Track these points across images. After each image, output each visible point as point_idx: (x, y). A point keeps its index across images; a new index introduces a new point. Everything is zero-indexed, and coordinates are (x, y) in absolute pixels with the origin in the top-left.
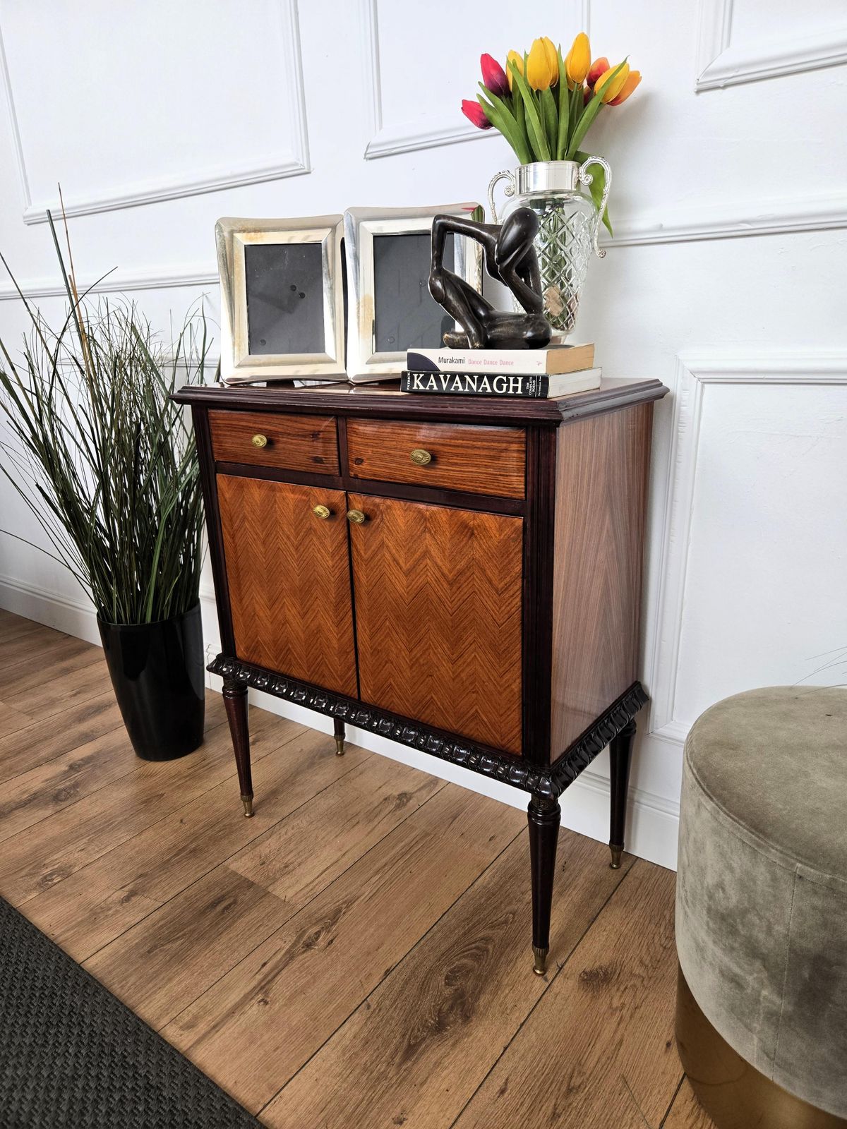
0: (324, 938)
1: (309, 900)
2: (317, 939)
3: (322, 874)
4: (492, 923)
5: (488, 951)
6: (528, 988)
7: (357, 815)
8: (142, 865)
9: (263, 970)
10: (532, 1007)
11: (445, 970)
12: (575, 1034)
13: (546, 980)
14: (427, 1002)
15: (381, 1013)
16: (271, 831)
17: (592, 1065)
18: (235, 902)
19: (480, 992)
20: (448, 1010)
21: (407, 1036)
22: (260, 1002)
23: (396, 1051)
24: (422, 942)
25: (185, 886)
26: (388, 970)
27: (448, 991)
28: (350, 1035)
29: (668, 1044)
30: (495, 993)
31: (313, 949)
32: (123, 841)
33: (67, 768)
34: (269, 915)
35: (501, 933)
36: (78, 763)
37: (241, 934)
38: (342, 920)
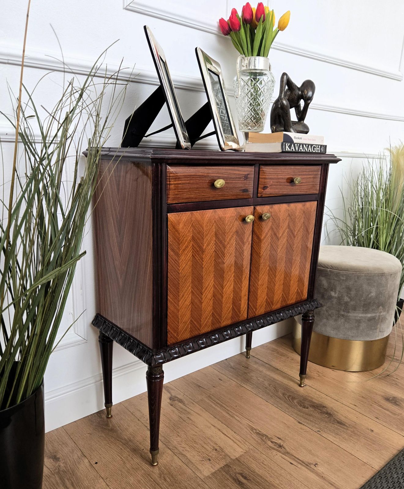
0: (276, 440)
2: (276, 443)
4: (274, 391)
5: (290, 395)
6: (310, 390)
7: (180, 417)
14: (316, 415)
15: (322, 428)
19: (311, 401)
21: (333, 423)
22: (316, 466)
23: (342, 427)
24: (283, 411)
26: (299, 423)
27: (311, 409)
30: (312, 398)
31: (283, 445)
34: (255, 459)
35: (281, 390)
37: (268, 472)
38: (265, 433)
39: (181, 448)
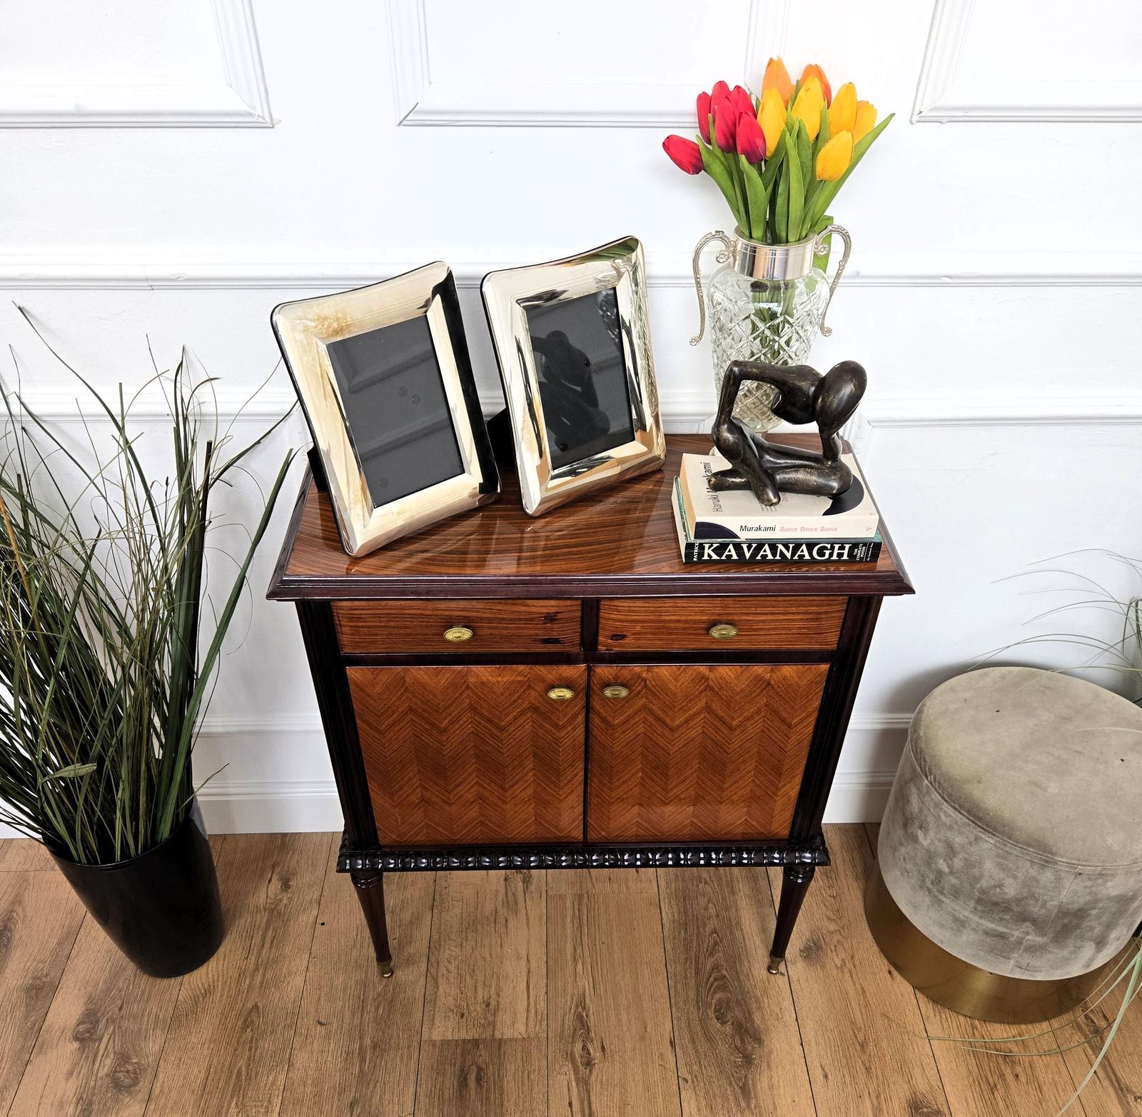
0: (594, 1049)
1: (544, 1023)
2: (589, 1053)
3: (528, 991)
4: (707, 950)
5: (725, 977)
6: (777, 989)
7: (496, 912)
8: (339, 1094)
9: (574, 1110)
10: (791, 1002)
11: (711, 1013)
12: (833, 1004)
13: (782, 974)
14: (723, 1048)
15: (699, 1079)
17: (860, 1019)
18: (480, 1069)
19: (749, 1014)
20: (741, 1043)
21: (733, 1082)
23: (737, 1100)
24: (672, 1001)
25: (413, 1085)
26: (671, 1042)
27: (728, 1029)
28: (694, 1111)
29: (890, 972)
30: (760, 1008)
31: (595, 1064)
32: (280, 1083)
33: (76, 1045)
34: (525, 1058)
35: (721, 954)
36: (81, 1028)
37: (520, 1092)
38: (592, 1024)
39: (445, 970)
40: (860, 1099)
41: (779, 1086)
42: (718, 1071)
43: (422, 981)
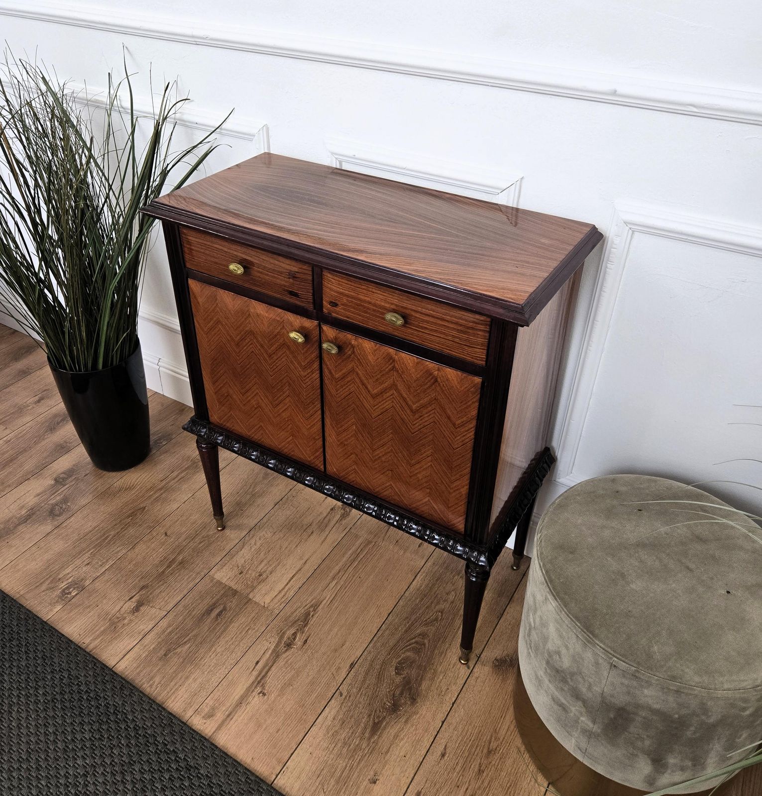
0: (300, 639)
1: (283, 605)
2: (294, 639)
3: (290, 581)
4: (426, 620)
5: (424, 645)
6: (456, 674)
7: (310, 525)
8: (142, 578)
9: (257, 667)
10: (460, 689)
11: (394, 663)
12: (491, 710)
13: (469, 668)
14: (384, 689)
15: (351, 699)
16: (243, 542)
17: (504, 733)
19: (421, 679)
20: (400, 694)
21: (372, 716)
22: (259, 694)
23: (365, 728)
24: (375, 639)
25: (182, 596)
26: (352, 664)
27: (398, 679)
28: (330, 718)
30: (432, 679)
31: (293, 648)
32: (120, 554)
33: (53, 482)
34: (254, 619)
35: (434, 629)
36: (62, 476)
37: (235, 637)
38: (312, 623)
39: (254, 542)
40: (456, 788)
41: (402, 739)
42: (368, 702)
43: (237, 541)
